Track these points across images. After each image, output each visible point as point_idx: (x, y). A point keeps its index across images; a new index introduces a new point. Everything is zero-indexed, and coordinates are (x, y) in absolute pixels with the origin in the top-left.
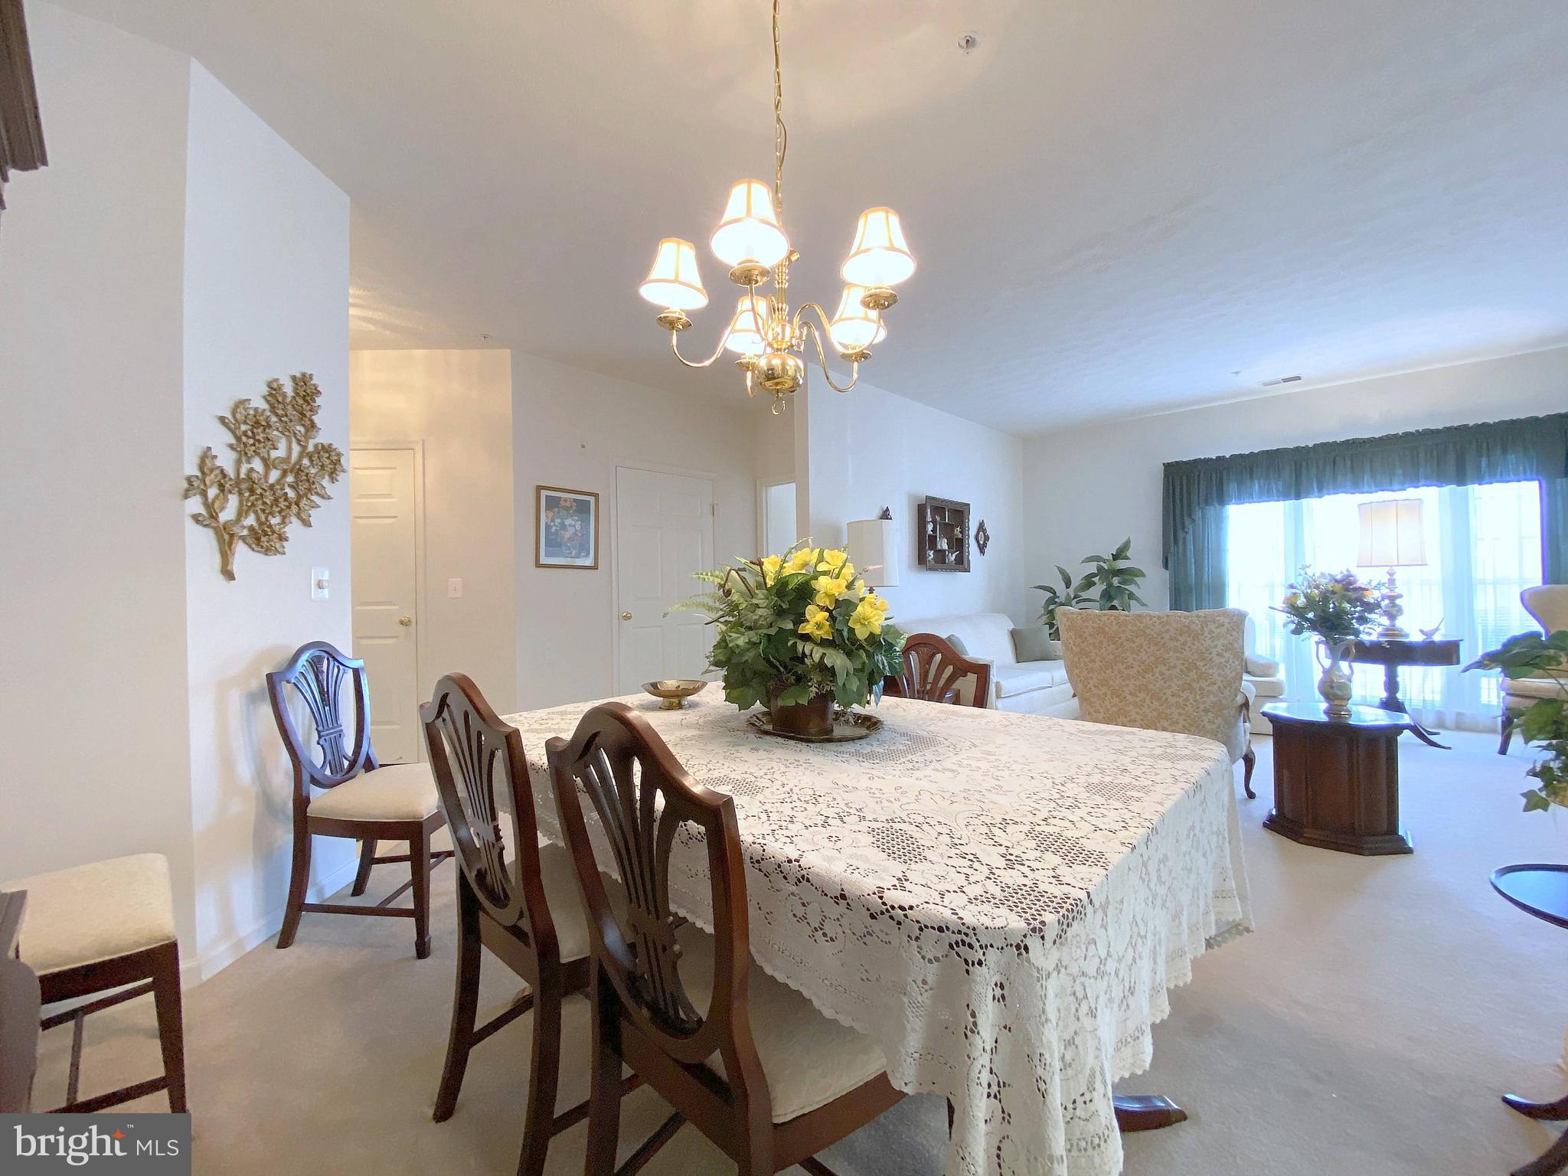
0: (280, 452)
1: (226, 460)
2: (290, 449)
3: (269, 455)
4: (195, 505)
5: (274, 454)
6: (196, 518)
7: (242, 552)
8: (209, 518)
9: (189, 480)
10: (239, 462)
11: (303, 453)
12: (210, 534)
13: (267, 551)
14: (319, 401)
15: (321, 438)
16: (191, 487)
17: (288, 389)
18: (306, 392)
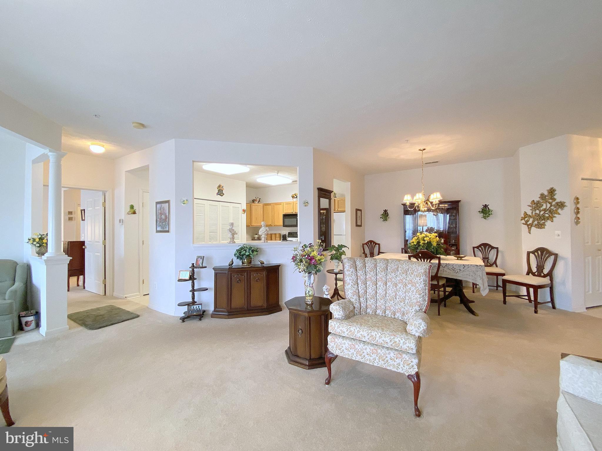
0: (544, 207)
1: (529, 213)
2: (546, 206)
3: (540, 209)
4: (523, 221)
5: (541, 209)
6: (523, 224)
7: (533, 229)
8: (526, 224)
9: (522, 217)
10: (532, 213)
11: (551, 206)
12: (526, 226)
13: (541, 228)
14: (556, 192)
15: (558, 200)
16: (523, 219)
17: (546, 193)
18: (552, 192)
